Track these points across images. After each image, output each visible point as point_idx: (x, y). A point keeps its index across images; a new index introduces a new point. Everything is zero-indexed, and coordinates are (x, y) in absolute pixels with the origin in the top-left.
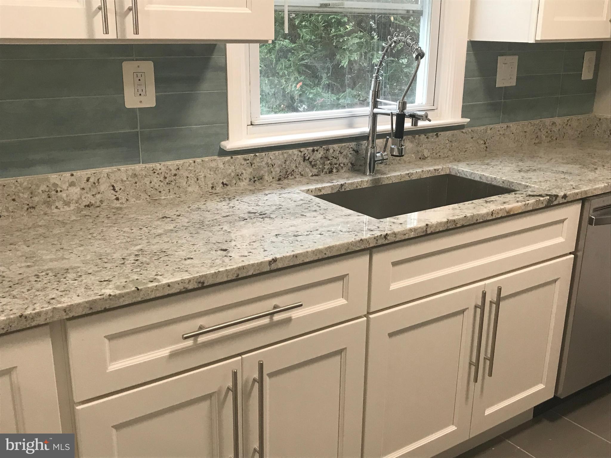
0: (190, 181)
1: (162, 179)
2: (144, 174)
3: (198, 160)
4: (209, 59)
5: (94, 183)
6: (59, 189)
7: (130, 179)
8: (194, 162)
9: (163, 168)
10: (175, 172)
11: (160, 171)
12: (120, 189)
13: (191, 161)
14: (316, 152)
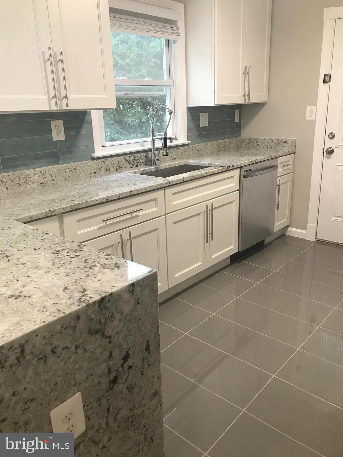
0: (81, 171)
1: (70, 171)
2: (63, 169)
3: (84, 162)
4: (84, 119)
5: (44, 173)
6: (30, 177)
7: (57, 171)
8: (82, 163)
9: (70, 166)
10: (75, 168)
11: (69, 168)
12: (54, 176)
13: (81, 162)
14: (130, 157)
